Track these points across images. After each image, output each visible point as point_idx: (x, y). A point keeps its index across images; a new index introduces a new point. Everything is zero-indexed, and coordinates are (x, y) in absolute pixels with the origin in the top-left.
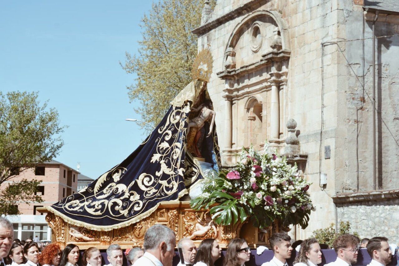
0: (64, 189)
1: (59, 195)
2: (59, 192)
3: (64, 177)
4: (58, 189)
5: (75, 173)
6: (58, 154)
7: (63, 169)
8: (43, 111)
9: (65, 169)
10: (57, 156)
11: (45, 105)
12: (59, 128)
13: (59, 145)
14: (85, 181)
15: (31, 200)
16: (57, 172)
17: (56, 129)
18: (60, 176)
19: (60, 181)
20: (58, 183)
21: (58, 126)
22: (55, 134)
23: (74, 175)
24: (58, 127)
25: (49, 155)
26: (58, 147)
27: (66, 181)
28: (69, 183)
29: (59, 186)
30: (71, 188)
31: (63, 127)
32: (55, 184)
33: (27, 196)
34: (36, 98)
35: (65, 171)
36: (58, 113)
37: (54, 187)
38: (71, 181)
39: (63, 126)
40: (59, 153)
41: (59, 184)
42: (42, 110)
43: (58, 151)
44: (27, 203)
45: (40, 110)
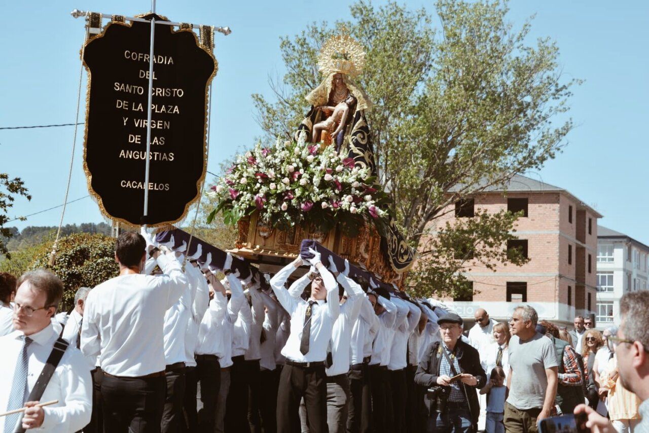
0: (570, 247)
1: (560, 260)
2: (560, 252)
3: (570, 221)
4: (557, 246)
5: (591, 217)
6: (559, 149)
7: (568, 202)
8: (521, 42)
9: (572, 204)
10: (557, 154)
11: (526, 28)
12: (560, 86)
13: (560, 130)
14: (609, 240)
15: (498, 260)
16: (554, 210)
17: (553, 88)
18: (561, 217)
19: (561, 228)
20: (557, 232)
21: (558, 82)
22: (550, 99)
23: (590, 220)
24: (557, 85)
25: (539, 153)
26: (560, 134)
27: (575, 230)
28: (580, 236)
29: (559, 238)
30: (584, 245)
31: (570, 84)
32: (551, 234)
33: (488, 249)
34: (504, 13)
35: (570, 208)
36: (556, 46)
37: (549, 242)
38: (585, 233)
39: (570, 81)
40: (562, 149)
41: (560, 235)
42: (518, 40)
43: (558, 144)
44: (488, 266)
45: (514, 40)
